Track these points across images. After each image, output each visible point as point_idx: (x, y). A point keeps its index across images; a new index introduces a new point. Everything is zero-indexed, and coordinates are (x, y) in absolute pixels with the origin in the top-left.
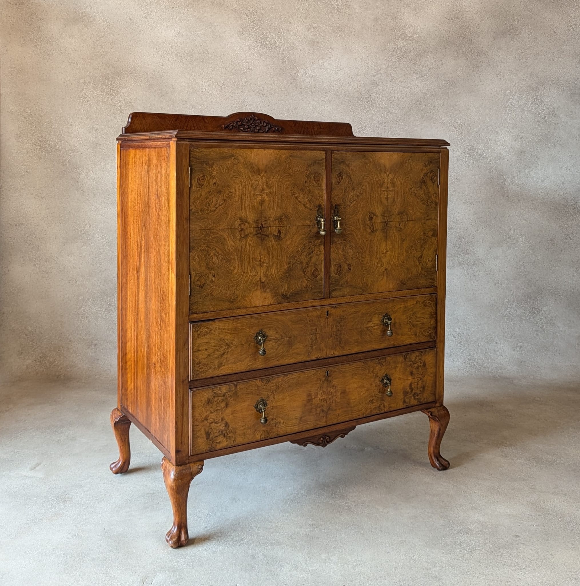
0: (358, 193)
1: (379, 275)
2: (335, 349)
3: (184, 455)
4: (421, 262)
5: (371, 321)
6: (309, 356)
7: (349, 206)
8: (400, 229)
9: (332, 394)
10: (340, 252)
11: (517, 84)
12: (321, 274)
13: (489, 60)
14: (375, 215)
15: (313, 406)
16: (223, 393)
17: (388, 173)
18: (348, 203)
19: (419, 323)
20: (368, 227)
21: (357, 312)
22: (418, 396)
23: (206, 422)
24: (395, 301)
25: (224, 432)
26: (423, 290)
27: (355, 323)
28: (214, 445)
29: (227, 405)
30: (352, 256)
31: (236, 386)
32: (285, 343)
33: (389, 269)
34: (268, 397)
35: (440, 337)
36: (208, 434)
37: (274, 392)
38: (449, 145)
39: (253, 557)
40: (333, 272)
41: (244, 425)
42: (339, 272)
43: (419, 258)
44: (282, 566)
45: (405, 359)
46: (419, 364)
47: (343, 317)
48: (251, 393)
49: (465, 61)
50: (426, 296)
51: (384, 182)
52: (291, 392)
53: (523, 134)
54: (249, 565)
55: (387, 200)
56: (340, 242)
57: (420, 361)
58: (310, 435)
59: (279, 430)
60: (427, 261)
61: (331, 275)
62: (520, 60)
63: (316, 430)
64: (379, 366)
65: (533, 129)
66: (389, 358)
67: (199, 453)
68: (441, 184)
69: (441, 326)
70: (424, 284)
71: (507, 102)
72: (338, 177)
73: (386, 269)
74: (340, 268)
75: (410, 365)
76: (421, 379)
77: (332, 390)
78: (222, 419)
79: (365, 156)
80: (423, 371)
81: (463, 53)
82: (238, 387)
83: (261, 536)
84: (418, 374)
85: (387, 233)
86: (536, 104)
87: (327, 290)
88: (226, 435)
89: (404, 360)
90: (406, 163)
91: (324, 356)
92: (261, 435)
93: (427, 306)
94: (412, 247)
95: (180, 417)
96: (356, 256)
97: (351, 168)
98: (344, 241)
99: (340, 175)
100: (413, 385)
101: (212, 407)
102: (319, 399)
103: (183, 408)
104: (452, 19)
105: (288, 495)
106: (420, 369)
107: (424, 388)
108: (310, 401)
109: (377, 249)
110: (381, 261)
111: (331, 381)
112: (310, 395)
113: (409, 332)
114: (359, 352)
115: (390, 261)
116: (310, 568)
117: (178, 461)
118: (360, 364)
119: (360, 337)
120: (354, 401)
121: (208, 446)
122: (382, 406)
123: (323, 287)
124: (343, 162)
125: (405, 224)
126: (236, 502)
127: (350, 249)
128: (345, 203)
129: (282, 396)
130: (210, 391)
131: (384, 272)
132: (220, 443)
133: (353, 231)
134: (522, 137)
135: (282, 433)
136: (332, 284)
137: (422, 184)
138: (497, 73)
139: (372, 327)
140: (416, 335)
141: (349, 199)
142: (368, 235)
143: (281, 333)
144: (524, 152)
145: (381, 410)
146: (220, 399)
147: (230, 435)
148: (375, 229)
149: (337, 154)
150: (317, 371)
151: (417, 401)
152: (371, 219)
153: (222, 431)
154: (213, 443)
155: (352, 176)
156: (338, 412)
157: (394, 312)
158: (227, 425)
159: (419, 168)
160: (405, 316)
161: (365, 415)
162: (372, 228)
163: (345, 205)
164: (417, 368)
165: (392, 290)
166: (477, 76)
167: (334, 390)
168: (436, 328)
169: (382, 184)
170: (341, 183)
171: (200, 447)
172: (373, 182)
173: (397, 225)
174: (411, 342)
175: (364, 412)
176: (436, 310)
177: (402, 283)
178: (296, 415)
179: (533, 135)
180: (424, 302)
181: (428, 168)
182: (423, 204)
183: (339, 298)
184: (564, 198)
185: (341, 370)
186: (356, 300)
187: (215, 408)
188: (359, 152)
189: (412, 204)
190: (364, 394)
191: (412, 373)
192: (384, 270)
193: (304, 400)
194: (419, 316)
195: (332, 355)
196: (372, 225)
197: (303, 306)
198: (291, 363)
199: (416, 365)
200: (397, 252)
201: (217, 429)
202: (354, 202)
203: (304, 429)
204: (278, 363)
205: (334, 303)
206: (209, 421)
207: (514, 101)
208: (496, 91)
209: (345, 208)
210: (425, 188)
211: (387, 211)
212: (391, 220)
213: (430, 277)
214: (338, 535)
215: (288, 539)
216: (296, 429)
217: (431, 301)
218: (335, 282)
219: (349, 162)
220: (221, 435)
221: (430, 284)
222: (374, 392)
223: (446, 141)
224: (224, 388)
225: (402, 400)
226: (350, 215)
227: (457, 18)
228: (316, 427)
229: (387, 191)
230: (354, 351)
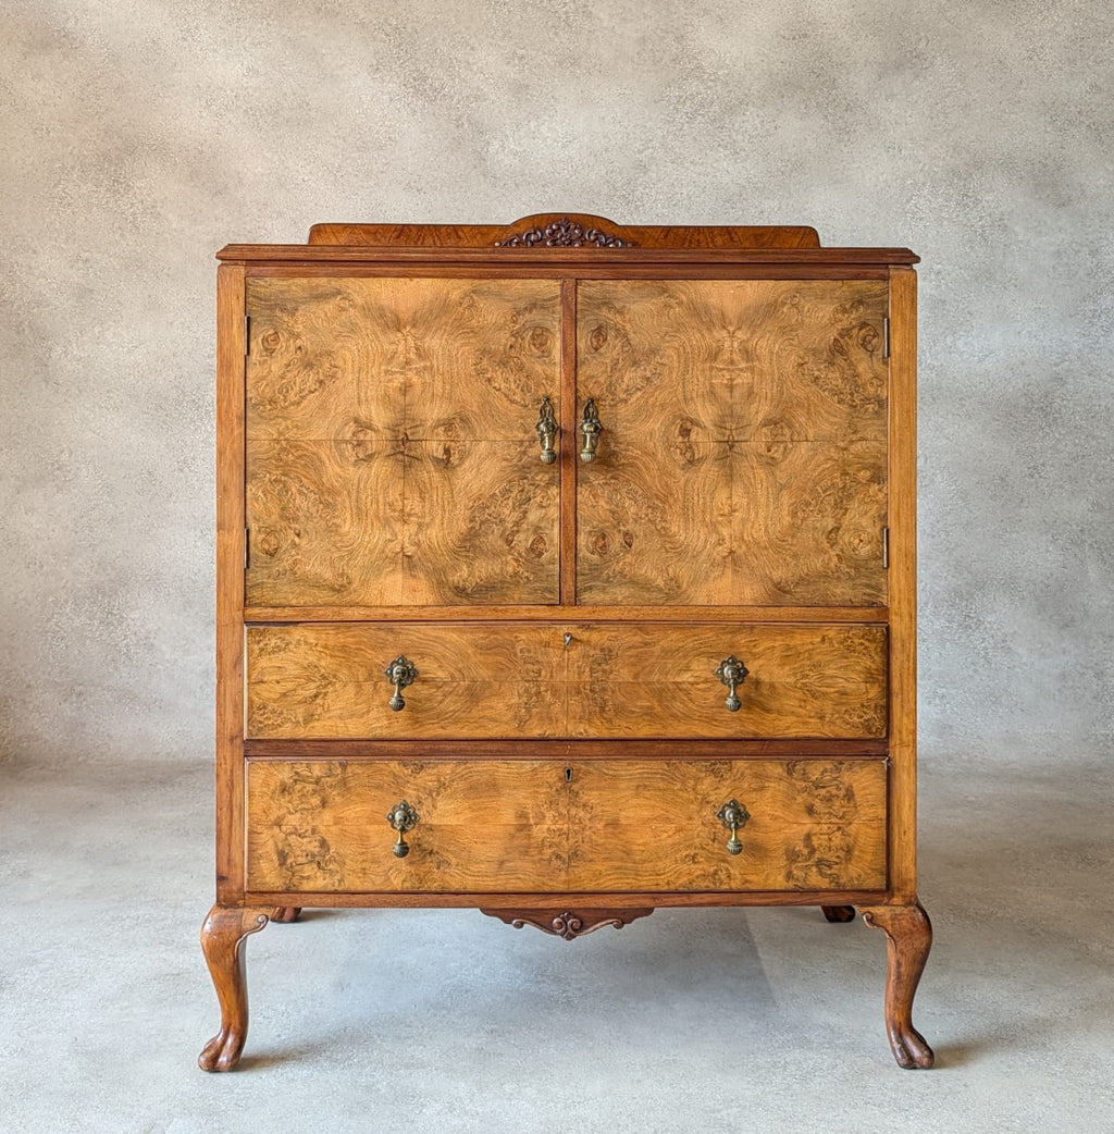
0: (649, 374)
1: (712, 565)
2: (590, 722)
3: (235, 888)
4: (836, 543)
5: (687, 669)
6: (520, 728)
7: (626, 401)
8: (770, 461)
9: (581, 823)
10: (602, 503)
11: (927, 167)
12: (552, 551)
13: (869, 120)
14: (698, 425)
15: (532, 841)
16: (315, 775)
17: (731, 329)
18: (623, 396)
19: (832, 690)
20: (678, 451)
21: (646, 644)
22: (830, 867)
23: (276, 829)
24: (756, 631)
25: (317, 858)
26: (844, 611)
27: (644, 668)
28: (295, 881)
29: (324, 803)
30: (635, 516)
31: (344, 766)
32: (461, 692)
33: (740, 552)
34: (420, 802)
35: (900, 732)
36: (282, 857)
37: (434, 794)
38: (917, 259)
39: (368, 1088)
40: (584, 549)
41: (363, 853)
42: (601, 548)
43: (831, 532)
44: (423, 1106)
45: (790, 772)
46: (834, 792)
47: (610, 651)
48: (379, 787)
49: (822, 122)
50: (851, 627)
51: (719, 350)
52: (476, 800)
53: (939, 266)
54: (358, 1103)
55: (731, 392)
56: (601, 482)
57: (835, 782)
58: (529, 906)
59: (447, 878)
60: (857, 541)
61: (580, 555)
62: (932, 119)
63: (543, 897)
64: (712, 777)
65: (961, 256)
66: (740, 764)
67: (262, 889)
68: (893, 354)
69: (902, 707)
70: (847, 597)
71: (908, 202)
72: (595, 337)
73: (731, 552)
74: (604, 539)
75: (805, 790)
76: (839, 829)
77: (581, 814)
78: (314, 831)
79: (665, 291)
80: (844, 810)
81: (819, 105)
82: (349, 769)
83: (389, 1051)
84: (830, 813)
85: (731, 467)
86: (967, 205)
87: (569, 587)
88: (322, 865)
89: (785, 774)
90: (783, 304)
91: (560, 734)
92: (404, 881)
93: (854, 651)
94: (808, 504)
95: (225, 809)
96: (647, 515)
97: (627, 317)
98: (613, 481)
99: (599, 332)
100: (814, 838)
101: (290, 802)
102: (549, 829)
103: (231, 791)
104: (794, 38)
105: (447, 978)
106: (837, 803)
107: (849, 851)
108: (524, 827)
109: (704, 504)
110: (718, 533)
111: (577, 793)
112: (522, 815)
113: (800, 710)
114: (656, 737)
115: (742, 533)
116: (480, 1110)
117: (222, 897)
118: (658, 765)
119: (656, 704)
120: (641, 848)
121: (282, 880)
122: (723, 875)
123: (557, 578)
124: (607, 303)
125: (785, 449)
126: (343, 989)
127: (630, 499)
128: (613, 394)
129: (452, 806)
130: (287, 769)
131: (724, 558)
132: (308, 878)
133: (636, 458)
134: (939, 272)
135: (455, 885)
136: (583, 575)
137: (833, 354)
138: (888, 145)
139: (692, 684)
140: (822, 718)
141: (624, 386)
142: (678, 471)
143: (452, 670)
144: (944, 302)
145: (721, 883)
146: (310, 787)
147: (331, 867)
148: (696, 457)
149: (589, 285)
150: (542, 766)
151: (827, 880)
152: (685, 432)
153: (313, 856)
154: (293, 875)
155: (631, 335)
156: (598, 867)
157: (755, 656)
158: (323, 843)
159: (823, 316)
160: (787, 668)
161: (672, 887)
162: (688, 455)
163: (613, 400)
164: (829, 799)
165: (750, 603)
166: (845, 150)
167: (589, 816)
168: (888, 708)
169: (716, 354)
170: (601, 350)
171: (265, 877)
172: (689, 350)
173: (763, 449)
174: (807, 734)
175: (672, 879)
176: (888, 664)
177: (779, 589)
178: (490, 854)
179: (961, 268)
180: (845, 640)
181: (853, 316)
182: (839, 402)
183: (600, 608)
184: (1025, 395)
185: (606, 771)
186: (646, 618)
187: (298, 805)
188: (648, 282)
189: (805, 402)
190: (669, 836)
191: (810, 810)
192: (726, 554)
193: (509, 825)
194: (829, 672)
195: (581, 734)
196: (690, 447)
197: (508, 616)
198: (477, 736)
199: (823, 792)
200: (762, 514)
201: (304, 848)
202: (639, 393)
203: (510, 888)
204: (441, 733)
205: (587, 617)
206: (284, 828)
207: (922, 201)
208: (885, 181)
209: (615, 405)
210: (843, 363)
211: (731, 416)
212: (743, 438)
213: (865, 581)
214: (541, 1051)
215: (440, 1057)
216: (490, 884)
217: (868, 640)
218: (590, 570)
219: (622, 304)
220: (311, 862)
221: (866, 598)
222: (698, 836)
223: (911, 251)
224: (318, 768)
225: (784, 872)
226: (628, 421)
227: (805, 36)
228: (541, 890)
229: (728, 370)
230: (640, 735)
